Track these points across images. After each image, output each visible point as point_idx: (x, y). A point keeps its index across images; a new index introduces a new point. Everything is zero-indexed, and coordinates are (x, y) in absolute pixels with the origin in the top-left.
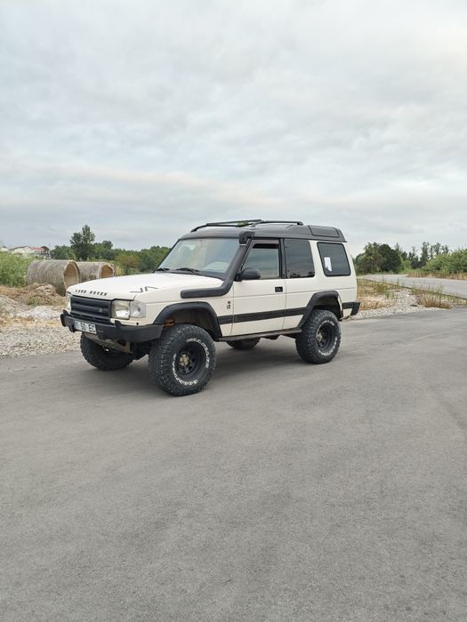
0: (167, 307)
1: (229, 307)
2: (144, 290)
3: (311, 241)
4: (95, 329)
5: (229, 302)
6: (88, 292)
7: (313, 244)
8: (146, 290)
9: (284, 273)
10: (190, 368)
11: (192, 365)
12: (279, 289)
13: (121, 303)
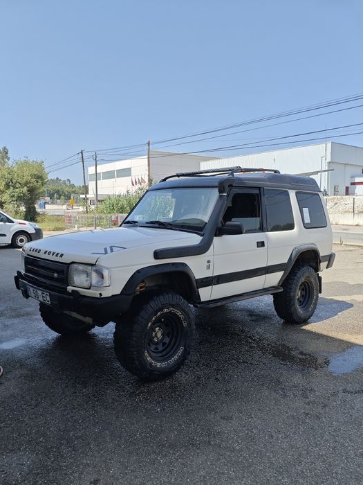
0: (138, 271)
1: (208, 267)
2: (109, 250)
3: (290, 191)
4: (48, 298)
5: (209, 262)
6: (43, 252)
7: (292, 195)
8: (112, 251)
9: (265, 226)
10: (164, 344)
11: (167, 340)
12: (261, 244)
13: (81, 267)
